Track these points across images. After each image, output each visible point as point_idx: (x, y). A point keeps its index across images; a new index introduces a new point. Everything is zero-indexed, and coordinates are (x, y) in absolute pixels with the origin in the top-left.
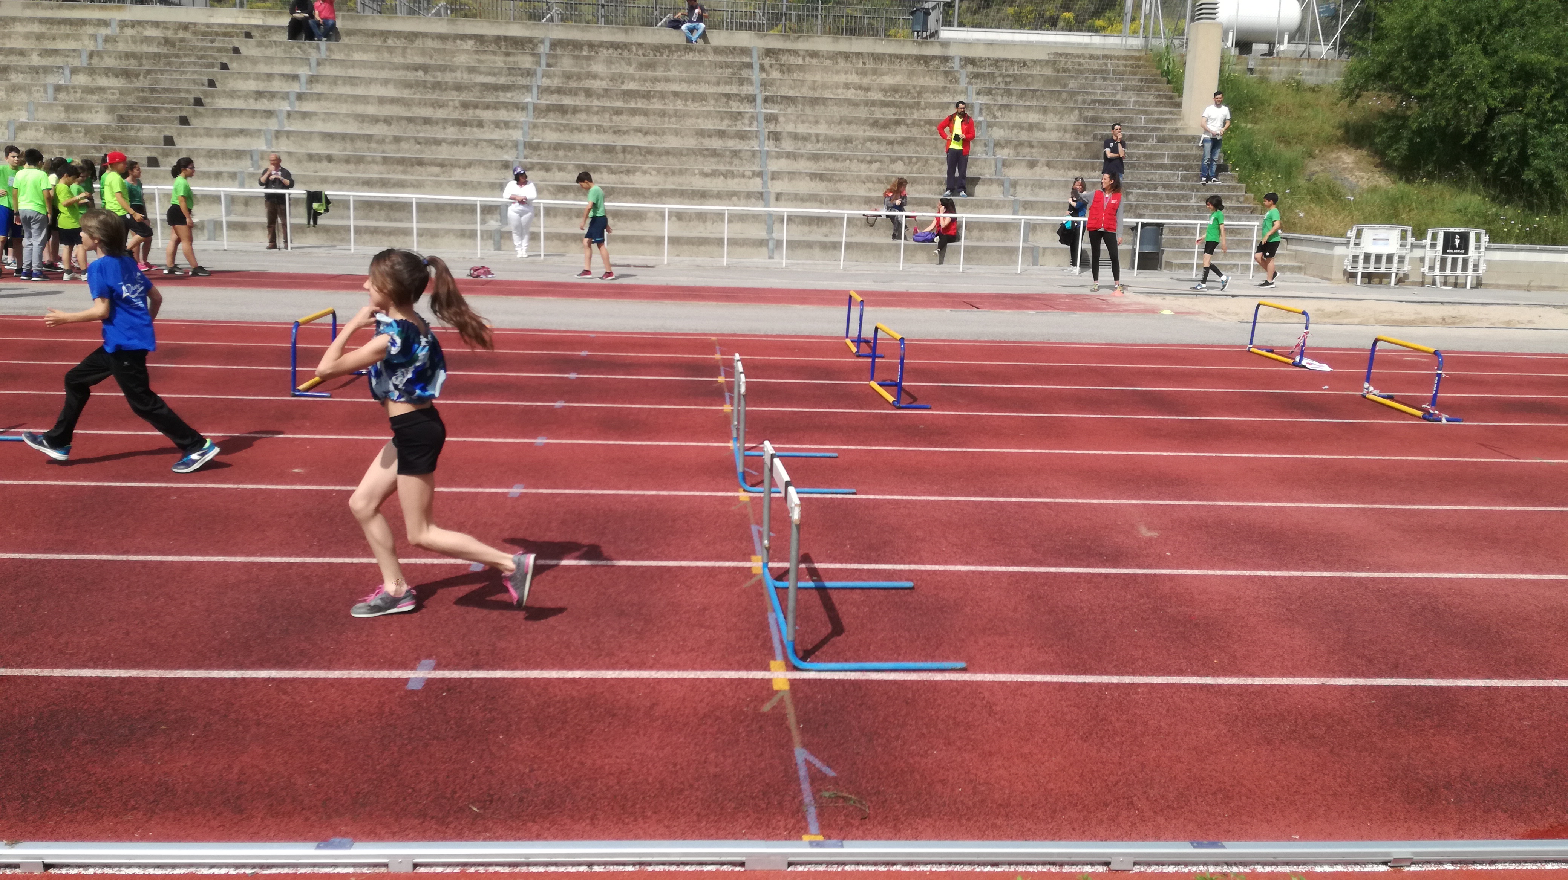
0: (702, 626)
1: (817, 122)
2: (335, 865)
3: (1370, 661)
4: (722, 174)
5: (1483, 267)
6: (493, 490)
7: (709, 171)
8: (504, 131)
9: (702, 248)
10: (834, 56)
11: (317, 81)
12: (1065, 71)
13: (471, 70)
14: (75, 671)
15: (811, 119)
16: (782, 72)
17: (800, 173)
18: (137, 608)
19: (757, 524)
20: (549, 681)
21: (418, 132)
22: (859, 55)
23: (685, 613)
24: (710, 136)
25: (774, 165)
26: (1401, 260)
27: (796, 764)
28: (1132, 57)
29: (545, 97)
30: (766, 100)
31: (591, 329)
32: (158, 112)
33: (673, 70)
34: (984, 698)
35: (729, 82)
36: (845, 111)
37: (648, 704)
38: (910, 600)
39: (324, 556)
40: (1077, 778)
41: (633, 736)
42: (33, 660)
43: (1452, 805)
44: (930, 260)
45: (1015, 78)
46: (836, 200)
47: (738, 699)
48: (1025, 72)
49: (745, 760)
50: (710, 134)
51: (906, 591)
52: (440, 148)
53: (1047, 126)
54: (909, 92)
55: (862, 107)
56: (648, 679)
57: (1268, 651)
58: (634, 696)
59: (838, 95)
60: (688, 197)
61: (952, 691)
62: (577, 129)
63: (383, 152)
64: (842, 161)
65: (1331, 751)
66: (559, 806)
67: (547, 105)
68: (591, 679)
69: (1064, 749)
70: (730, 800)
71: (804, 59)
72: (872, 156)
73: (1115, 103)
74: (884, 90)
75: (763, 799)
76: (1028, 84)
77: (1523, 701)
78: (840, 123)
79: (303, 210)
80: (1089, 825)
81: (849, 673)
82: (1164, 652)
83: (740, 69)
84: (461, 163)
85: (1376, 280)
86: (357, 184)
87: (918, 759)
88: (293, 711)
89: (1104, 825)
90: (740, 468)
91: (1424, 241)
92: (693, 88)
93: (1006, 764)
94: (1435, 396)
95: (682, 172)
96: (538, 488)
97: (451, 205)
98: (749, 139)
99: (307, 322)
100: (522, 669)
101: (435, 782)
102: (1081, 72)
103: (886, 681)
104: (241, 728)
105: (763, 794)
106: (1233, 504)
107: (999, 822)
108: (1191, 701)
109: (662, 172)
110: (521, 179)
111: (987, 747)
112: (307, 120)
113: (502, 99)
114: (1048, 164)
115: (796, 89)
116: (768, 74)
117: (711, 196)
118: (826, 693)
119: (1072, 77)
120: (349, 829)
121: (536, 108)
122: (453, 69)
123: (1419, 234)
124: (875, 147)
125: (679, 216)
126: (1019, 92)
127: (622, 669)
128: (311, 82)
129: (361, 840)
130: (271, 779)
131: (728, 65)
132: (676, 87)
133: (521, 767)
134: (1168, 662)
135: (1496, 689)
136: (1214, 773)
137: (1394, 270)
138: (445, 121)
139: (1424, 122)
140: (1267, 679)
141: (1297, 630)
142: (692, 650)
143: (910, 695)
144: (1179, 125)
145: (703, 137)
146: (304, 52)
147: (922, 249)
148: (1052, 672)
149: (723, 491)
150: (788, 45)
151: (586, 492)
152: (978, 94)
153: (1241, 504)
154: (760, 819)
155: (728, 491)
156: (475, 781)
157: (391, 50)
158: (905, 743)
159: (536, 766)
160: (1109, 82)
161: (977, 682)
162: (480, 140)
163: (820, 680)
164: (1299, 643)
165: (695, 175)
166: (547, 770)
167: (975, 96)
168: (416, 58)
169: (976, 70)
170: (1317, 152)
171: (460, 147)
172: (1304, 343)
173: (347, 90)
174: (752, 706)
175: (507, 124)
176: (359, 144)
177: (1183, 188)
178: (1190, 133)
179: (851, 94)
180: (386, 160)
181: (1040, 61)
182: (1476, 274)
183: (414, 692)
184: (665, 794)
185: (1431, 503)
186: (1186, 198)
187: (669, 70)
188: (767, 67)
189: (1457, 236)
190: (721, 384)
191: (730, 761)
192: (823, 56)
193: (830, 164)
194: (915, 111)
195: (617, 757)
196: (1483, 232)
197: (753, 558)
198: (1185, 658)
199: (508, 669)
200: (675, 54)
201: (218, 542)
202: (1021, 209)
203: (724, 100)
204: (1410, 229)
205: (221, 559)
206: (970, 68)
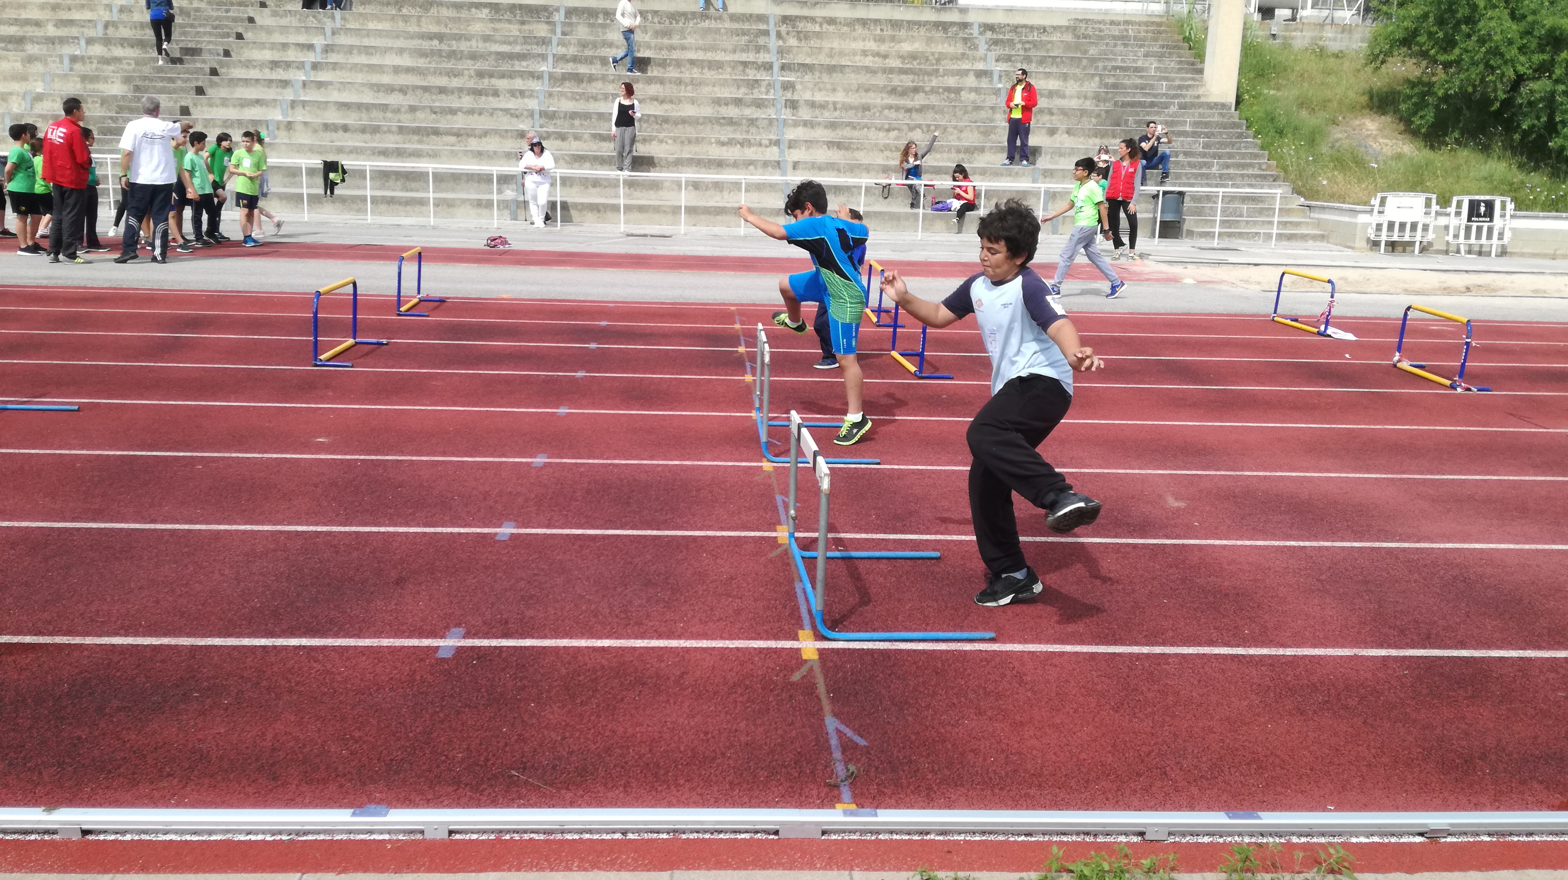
0: (729, 596)
1: (834, 90)
2: (371, 832)
3: (1402, 631)
4: (740, 144)
5: (1508, 235)
6: (517, 460)
7: (726, 140)
8: (520, 100)
9: (719, 218)
10: (851, 23)
11: (333, 51)
12: (1085, 38)
13: (487, 38)
14: (107, 639)
15: (828, 86)
16: (800, 39)
17: (817, 142)
18: (166, 576)
19: (782, 494)
20: (578, 649)
21: (434, 101)
22: (876, 21)
23: (712, 582)
24: (726, 104)
25: (792, 134)
26: (1426, 228)
27: (827, 733)
28: (1153, 23)
29: (560, 66)
30: (783, 68)
31: (610, 299)
32: (173, 82)
33: (688, 37)
34: (1014, 668)
35: (745, 49)
36: (863, 79)
37: (678, 673)
38: (937, 569)
39: (351, 525)
40: (1109, 748)
41: (663, 705)
42: (65, 627)
43: (1487, 777)
44: (949, 230)
45: (1035, 45)
46: (853, 168)
47: (768, 668)
48: (1044, 38)
49: (776, 729)
50: (726, 102)
51: (933, 562)
52: (455, 118)
53: (1067, 93)
54: (927, 60)
55: (880, 75)
56: (677, 648)
57: (1299, 622)
58: (663, 665)
59: (855, 62)
60: (705, 166)
61: (981, 661)
62: (592, 97)
63: (399, 121)
64: (860, 129)
65: (1364, 722)
66: (592, 774)
67: (562, 73)
68: (620, 648)
69: (1096, 719)
70: (762, 769)
71: (821, 25)
72: (890, 124)
73: (1137, 69)
74: (902, 57)
75: (795, 768)
76: (1048, 51)
77: (1558, 673)
78: (857, 91)
79: (320, 181)
80: (1122, 795)
81: (877, 643)
82: (1194, 622)
83: (757, 36)
84: (477, 132)
85: (1400, 249)
86: (374, 154)
87: (949, 728)
88: (324, 678)
89: (1138, 795)
90: (764, 438)
91: (1448, 210)
92: (710, 56)
93: (1038, 734)
94: (1463, 365)
95: (698, 141)
96: (562, 458)
97: (467, 174)
98: (766, 107)
99: (328, 293)
100: (551, 637)
101: (468, 749)
102: (1101, 38)
103: (915, 651)
104: (273, 695)
105: (795, 763)
106: (1261, 474)
107: (1032, 792)
108: (1223, 671)
109: (679, 140)
110: (537, 148)
111: (1018, 717)
112: (323, 90)
113: (517, 68)
114: (1069, 132)
115: (814, 57)
116: (784, 41)
117: (728, 166)
118: (855, 662)
119: (1093, 43)
120: (384, 796)
121: (551, 76)
122: (468, 38)
123: (1444, 202)
124: (893, 114)
125: (696, 185)
126: (1039, 58)
127: (651, 638)
128: (327, 51)
129: (396, 807)
130: (304, 745)
131: (744, 33)
132: (692, 55)
133: (553, 735)
134: (1198, 633)
135: (1529, 659)
136: (1247, 743)
137: (1418, 238)
138: (461, 90)
139: (1450, 88)
140: (1299, 650)
141: (1328, 600)
142: (720, 619)
143: (939, 665)
144: (1201, 91)
145: (720, 106)
146: (319, 22)
147: (941, 218)
148: (1082, 642)
149: (747, 461)
150: (806, 12)
151: (609, 462)
152: (997, 60)
153: (1268, 474)
154: (792, 788)
155: (752, 461)
156: (507, 749)
157: (406, 19)
158: (936, 714)
159: (567, 734)
160: (1130, 49)
161: (1007, 652)
162: (496, 109)
163: (849, 649)
164: (1330, 613)
165: (712, 144)
166: (579, 738)
167: (994, 63)
168: (430, 27)
169: (995, 36)
170: (1340, 118)
171: (476, 115)
172: (1330, 312)
173: (363, 59)
174: (781, 675)
175: (522, 93)
176: (375, 114)
177: (1204, 155)
178: (1212, 99)
179: (868, 61)
180: (401, 130)
181: (1061, 27)
182: (1501, 242)
183: (444, 660)
184: (697, 762)
185: (1460, 474)
186: (1208, 165)
187: (685, 38)
188: (784, 34)
189: (1483, 204)
190: (742, 354)
191: (761, 729)
192: (840, 23)
193: (847, 132)
194: (933, 78)
195: (648, 726)
196: (1509, 199)
197: (779, 527)
198: (1215, 628)
199: (537, 638)
200: (691, 22)
201: (246, 510)
202: (1041, 177)
203: (741, 68)
204: (1434, 197)
205: (248, 527)
206: (989, 34)
